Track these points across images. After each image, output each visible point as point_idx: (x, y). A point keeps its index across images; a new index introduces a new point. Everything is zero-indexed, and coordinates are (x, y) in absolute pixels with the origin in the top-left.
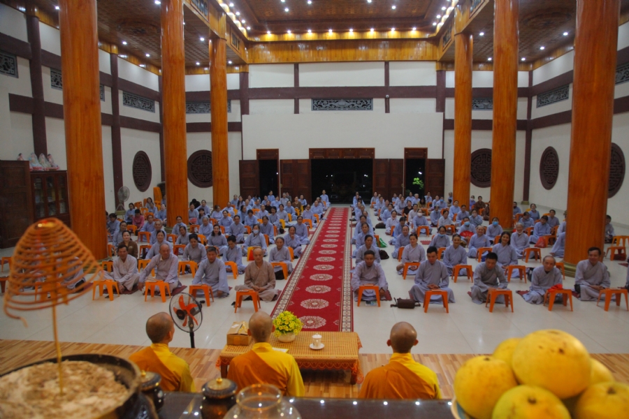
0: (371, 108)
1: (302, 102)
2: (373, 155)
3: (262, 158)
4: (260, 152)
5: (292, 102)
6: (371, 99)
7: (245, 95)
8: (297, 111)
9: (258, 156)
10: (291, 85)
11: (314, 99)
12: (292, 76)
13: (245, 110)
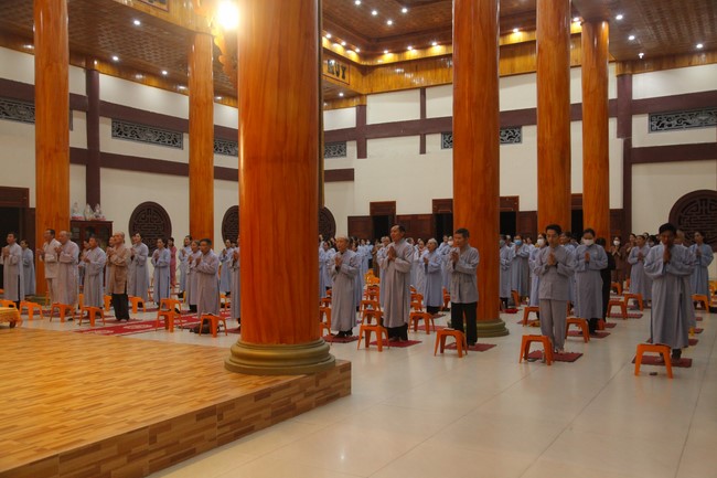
0: (520, 141)
1: (429, 138)
2: (517, 206)
3: (377, 213)
4: (374, 206)
5: (417, 139)
6: (520, 127)
7: (363, 134)
8: (423, 151)
9: (372, 211)
10: (417, 116)
11: (444, 134)
12: (418, 105)
13: (362, 154)
